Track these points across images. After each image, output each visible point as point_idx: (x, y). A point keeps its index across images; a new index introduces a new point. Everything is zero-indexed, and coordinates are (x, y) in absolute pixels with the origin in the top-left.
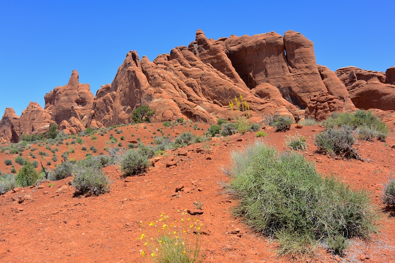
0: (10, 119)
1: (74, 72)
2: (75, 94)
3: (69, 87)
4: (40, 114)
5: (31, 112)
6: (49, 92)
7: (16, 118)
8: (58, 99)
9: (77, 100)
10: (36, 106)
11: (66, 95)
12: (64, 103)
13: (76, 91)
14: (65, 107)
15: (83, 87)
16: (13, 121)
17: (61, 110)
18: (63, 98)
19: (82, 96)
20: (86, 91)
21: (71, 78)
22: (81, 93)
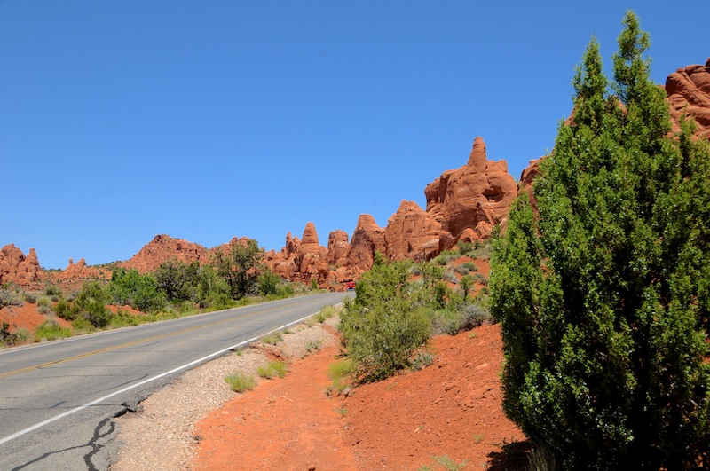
0: (368, 234)
1: (476, 142)
2: (482, 180)
3: (471, 170)
4: (420, 221)
5: (406, 219)
6: (432, 182)
7: (378, 232)
8: (451, 192)
9: (487, 190)
10: (412, 208)
11: (467, 183)
12: (462, 198)
13: (483, 175)
14: (465, 204)
15: (496, 167)
16: (374, 237)
17: (458, 210)
18: (460, 190)
19: (494, 182)
20: (500, 173)
21: (473, 153)
22: (492, 178)
